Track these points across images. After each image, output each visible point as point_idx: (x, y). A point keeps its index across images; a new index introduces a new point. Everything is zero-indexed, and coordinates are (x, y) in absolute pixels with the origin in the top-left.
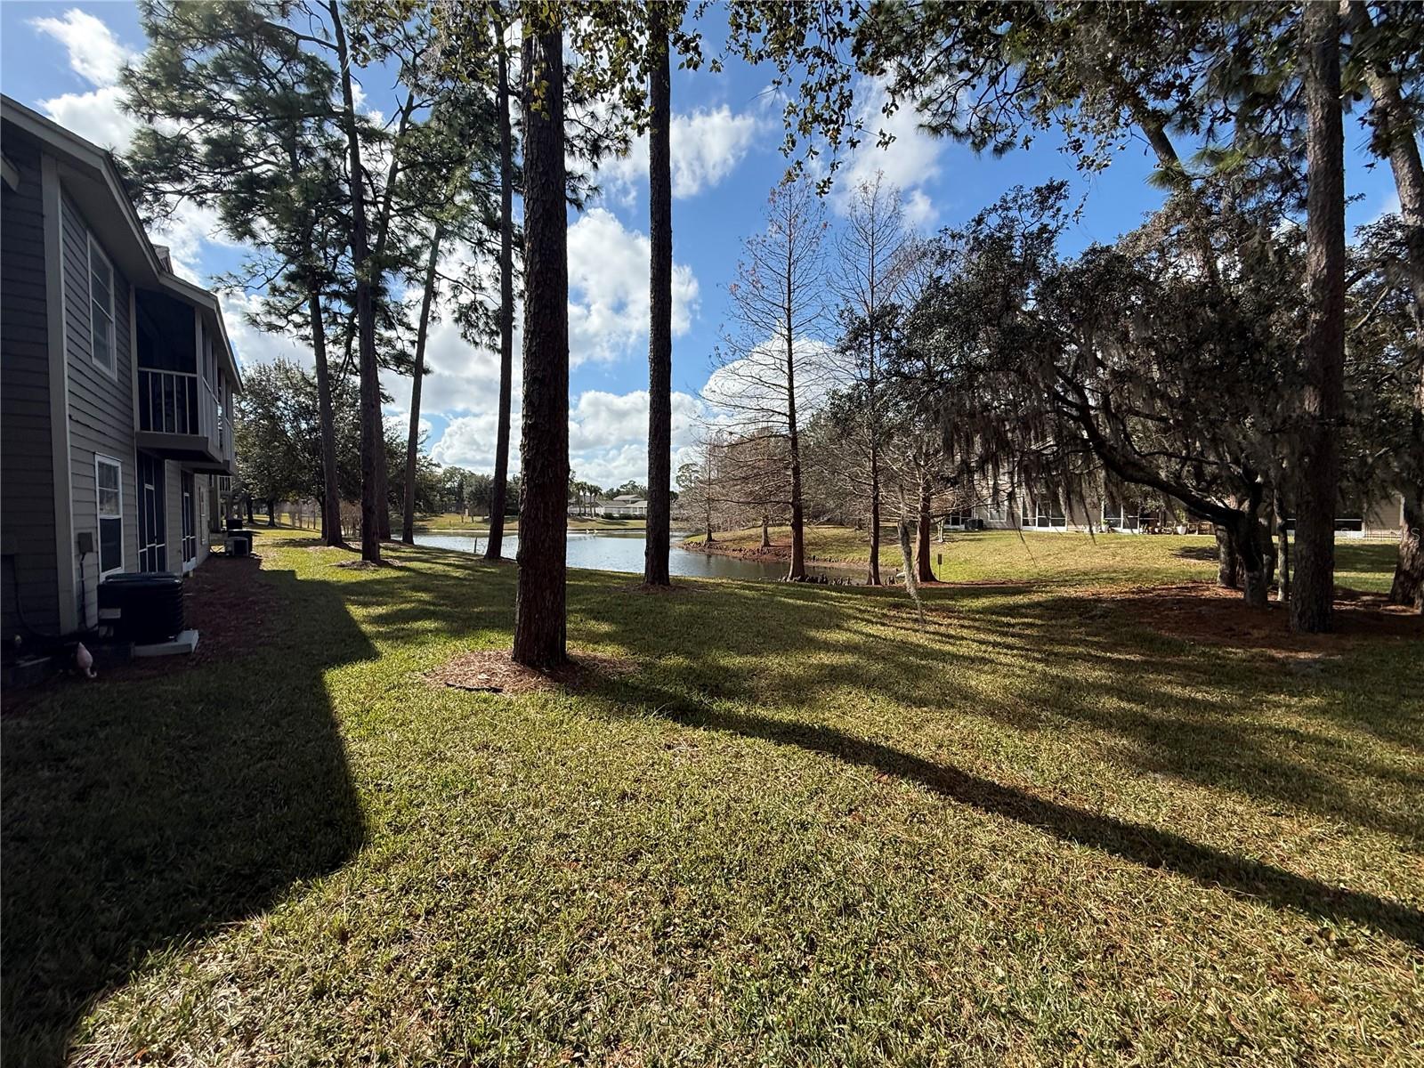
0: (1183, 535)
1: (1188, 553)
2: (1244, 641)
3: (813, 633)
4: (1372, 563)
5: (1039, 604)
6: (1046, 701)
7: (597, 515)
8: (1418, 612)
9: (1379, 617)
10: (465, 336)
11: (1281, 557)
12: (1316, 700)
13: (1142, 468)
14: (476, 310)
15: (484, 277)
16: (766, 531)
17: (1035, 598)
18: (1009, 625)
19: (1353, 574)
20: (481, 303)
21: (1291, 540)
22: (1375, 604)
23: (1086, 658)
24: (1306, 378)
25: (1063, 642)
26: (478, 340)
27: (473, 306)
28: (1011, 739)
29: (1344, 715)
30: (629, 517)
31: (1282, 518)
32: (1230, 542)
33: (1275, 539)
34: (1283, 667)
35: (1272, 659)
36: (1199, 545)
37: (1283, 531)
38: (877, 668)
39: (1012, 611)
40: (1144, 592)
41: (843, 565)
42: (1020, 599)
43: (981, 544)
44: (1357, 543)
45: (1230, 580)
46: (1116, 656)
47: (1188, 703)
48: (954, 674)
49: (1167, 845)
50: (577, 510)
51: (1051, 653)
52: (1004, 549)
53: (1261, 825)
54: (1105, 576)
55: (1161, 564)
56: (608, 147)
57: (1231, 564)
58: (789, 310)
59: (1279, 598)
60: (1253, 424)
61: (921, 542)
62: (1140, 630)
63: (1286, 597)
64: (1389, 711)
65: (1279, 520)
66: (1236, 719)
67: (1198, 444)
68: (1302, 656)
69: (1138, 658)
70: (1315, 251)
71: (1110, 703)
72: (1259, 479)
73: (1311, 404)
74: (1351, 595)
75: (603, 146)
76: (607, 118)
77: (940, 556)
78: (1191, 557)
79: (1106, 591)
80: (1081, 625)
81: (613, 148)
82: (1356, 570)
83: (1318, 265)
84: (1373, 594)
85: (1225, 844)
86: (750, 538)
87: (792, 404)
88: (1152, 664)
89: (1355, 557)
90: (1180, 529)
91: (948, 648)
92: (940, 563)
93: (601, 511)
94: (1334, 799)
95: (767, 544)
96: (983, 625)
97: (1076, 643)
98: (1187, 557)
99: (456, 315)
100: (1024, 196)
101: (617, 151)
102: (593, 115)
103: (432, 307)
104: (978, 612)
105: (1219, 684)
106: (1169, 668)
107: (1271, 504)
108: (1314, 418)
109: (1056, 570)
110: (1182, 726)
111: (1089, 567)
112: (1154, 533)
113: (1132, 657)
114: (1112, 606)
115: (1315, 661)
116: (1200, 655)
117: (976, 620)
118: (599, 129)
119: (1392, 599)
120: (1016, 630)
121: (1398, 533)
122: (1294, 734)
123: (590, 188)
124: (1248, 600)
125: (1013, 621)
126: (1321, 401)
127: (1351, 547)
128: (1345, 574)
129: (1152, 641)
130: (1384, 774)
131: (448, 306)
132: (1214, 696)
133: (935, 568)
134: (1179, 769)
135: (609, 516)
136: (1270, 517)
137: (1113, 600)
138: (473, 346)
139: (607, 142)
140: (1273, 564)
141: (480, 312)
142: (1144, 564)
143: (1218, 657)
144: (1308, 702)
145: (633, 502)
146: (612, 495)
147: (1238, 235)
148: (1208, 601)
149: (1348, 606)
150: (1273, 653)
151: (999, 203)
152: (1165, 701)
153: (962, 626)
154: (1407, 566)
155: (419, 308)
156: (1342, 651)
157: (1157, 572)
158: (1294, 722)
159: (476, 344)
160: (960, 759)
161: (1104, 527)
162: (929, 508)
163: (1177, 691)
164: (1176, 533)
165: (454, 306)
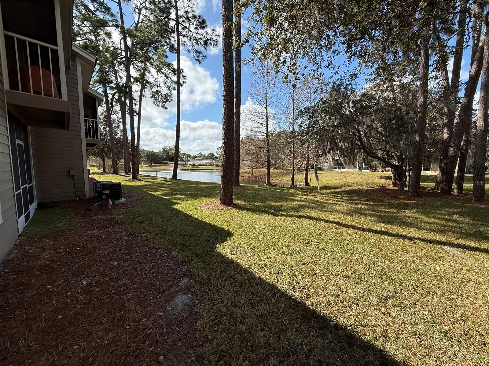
0: (380, 172)
1: (382, 177)
2: (398, 199)
3: (290, 197)
4: (432, 180)
5: (344, 191)
6: (353, 212)
7: (190, 164)
8: (439, 192)
9: (430, 193)
10: (154, 103)
11: (408, 178)
12: (414, 211)
13: (374, 153)
14: (158, 94)
15: (161, 82)
16: (252, 170)
17: (343, 190)
18: (338, 196)
19: (427, 183)
20: (160, 91)
21: (411, 174)
22: (430, 190)
23: (360, 203)
24: (416, 132)
25: (353, 200)
26: (159, 104)
27: (157, 92)
28: (349, 218)
29: (420, 213)
30: (201, 165)
31: (409, 167)
32: (395, 174)
33: (407, 174)
34: (407, 205)
35: (405, 203)
36: (385, 175)
37: (409, 170)
38: (312, 205)
39: (338, 193)
40: (372, 188)
41: (278, 181)
42: (338, 190)
43: (322, 174)
44: (428, 175)
45: (395, 184)
46: (367, 203)
47: (385, 212)
48: (330, 206)
49: (384, 232)
50: (182, 163)
51: (351, 202)
52: (328, 176)
53: (401, 230)
54: (359, 184)
55: (375, 181)
56: (210, 43)
57: (395, 179)
58: (267, 99)
59: (407, 189)
60: (403, 143)
61: (306, 174)
62: (372, 197)
63: (408, 189)
64: (429, 212)
65: (408, 168)
66: (396, 214)
67: (388, 146)
68: (412, 202)
69: (372, 203)
70: (420, 98)
71: (369, 212)
72: (404, 157)
73: (417, 138)
74: (425, 188)
75: (209, 42)
76: (211, 34)
77: (311, 178)
78: (383, 179)
79: (362, 187)
80: (357, 196)
81: (212, 44)
82: (428, 182)
83: (421, 102)
84: (430, 188)
85: (395, 232)
86: (246, 172)
87: (267, 130)
88: (376, 204)
89: (427, 179)
90: (380, 170)
91: (325, 201)
92: (311, 180)
93: (191, 163)
94: (416, 226)
95: (252, 174)
96: (331, 196)
97: (356, 200)
98: (382, 179)
99: (151, 95)
100: (347, 76)
101: (213, 44)
102: (207, 33)
103: (143, 92)
104: (328, 193)
105: (392, 208)
106: (380, 205)
107: (406, 163)
108: (418, 142)
109: (344, 183)
110: (385, 216)
111: (354, 181)
112: (372, 171)
113: (371, 203)
114: (364, 191)
115: (414, 203)
116: (387, 202)
117: (329, 195)
118: (209, 37)
119: (434, 189)
120: (340, 197)
121: (437, 172)
122: (409, 217)
123: (204, 56)
124: (399, 189)
125: (338, 195)
126: (420, 138)
127: (427, 176)
128: (424, 183)
129: (375, 200)
130: (426, 223)
131: (148, 92)
132: (392, 210)
133: (309, 182)
134: (384, 222)
135: (194, 165)
136: (406, 167)
137: (364, 190)
138: (157, 106)
139: (211, 42)
140: (406, 181)
141: (159, 94)
142: (370, 181)
143: (392, 203)
144: (412, 211)
145: (202, 160)
146: (195, 157)
147: (402, 89)
148: (389, 190)
149: (424, 190)
150: (405, 201)
151: (339, 78)
152: (381, 212)
153: (326, 197)
154: (438, 180)
155: (139, 93)
156: (420, 201)
157: (374, 183)
158: (409, 215)
159: (158, 106)
160: (340, 221)
161: (358, 170)
162: (308, 163)
163: (383, 210)
164: (379, 172)
165: (150, 92)
